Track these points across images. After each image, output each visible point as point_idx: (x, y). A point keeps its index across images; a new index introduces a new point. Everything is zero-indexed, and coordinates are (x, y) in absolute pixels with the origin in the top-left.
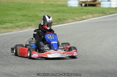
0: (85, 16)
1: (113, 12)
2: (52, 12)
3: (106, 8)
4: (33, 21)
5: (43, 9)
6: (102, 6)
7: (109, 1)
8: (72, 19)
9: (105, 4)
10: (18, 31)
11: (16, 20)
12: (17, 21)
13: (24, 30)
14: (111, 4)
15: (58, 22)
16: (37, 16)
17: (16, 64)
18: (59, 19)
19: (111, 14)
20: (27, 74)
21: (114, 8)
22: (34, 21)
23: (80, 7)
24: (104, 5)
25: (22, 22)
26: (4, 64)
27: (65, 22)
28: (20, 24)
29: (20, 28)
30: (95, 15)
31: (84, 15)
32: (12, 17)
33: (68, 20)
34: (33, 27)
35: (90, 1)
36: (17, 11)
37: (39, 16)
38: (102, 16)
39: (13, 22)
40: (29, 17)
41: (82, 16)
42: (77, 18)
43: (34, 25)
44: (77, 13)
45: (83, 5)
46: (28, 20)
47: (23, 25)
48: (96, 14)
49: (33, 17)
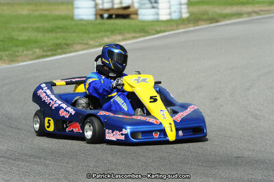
0: (108, 38)
1: (163, 29)
2: (43, 32)
3: (148, 22)
4: (4, 49)
5: (25, 25)
6: (141, 17)
7: (153, 7)
8: (83, 43)
9: (146, 14)
14: (158, 14)
15: (55, 50)
16: (13, 39)
18: (57, 45)
19: (158, 32)
21: (163, 21)
22: (7, 50)
23: (99, 21)
24: (144, 15)
27: (68, 50)
30: (128, 36)
31: (106, 36)
33: (75, 46)
34: (4, 60)
35: (118, 9)
37: (17, 40)
38: (140, 37)
41: (102, 37)
42: (92, 42)
43: (6, 58)
44: (94, 33)
45: (106, 16)
48: (128, 33)
49: (5, 41)
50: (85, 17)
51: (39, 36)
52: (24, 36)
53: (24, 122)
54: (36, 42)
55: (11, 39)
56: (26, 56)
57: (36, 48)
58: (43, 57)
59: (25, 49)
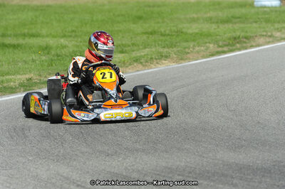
2: (217, 22)
4: (172, 45)
5: (195, 16)
8: (266, 36)
10: (138, 71)
11: (133, 44)
12: (135, 48)
13: (151, 68)
15: (233, 45)
16: (182, 32)
17: (137, 150)
18: (235, 38)
20: (163, 174)
22: (175, 46)
25: (147, 49)
26: (109, 152)
27: (249, 45)
28: (142, 54)
29: (141, 63)
32: (123, 37)
33: (256, 39)
34: (172, 59)
36: (134, 23)
37: (186, 34)
39: (125, 49)
40: (162, 35)
42: (278, 34)
43: (174, 56)
44: (279, 22)
46: (160, 43)
47: (149, 57)
49: (171, 35)
50: (268, 3)
51: (213, 28)
52: (194, 28)
53: (202, 133)
54: (209, 35)
55: (179, 32)
56: (198, 52)
57: (209, 43)
58: (219, 53)
59: (196, 44)
